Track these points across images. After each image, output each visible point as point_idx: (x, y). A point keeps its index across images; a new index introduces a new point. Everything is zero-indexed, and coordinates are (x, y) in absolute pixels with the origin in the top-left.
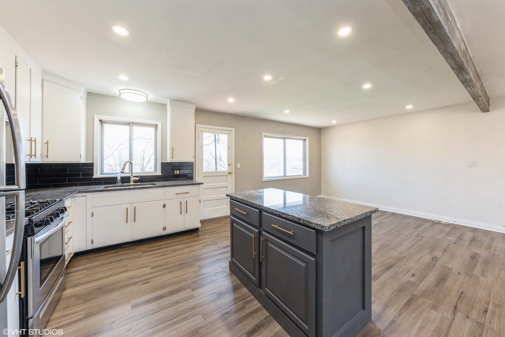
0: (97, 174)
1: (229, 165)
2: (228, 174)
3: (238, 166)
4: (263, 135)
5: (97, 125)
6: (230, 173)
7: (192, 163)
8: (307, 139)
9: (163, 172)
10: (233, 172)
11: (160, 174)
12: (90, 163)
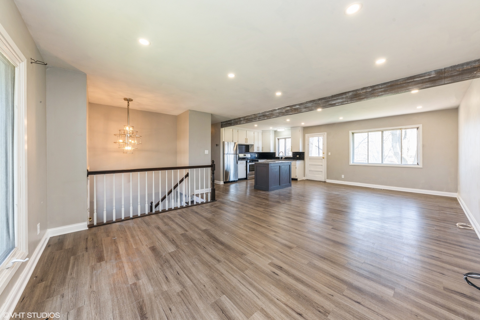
0: (277, 156)
1: (323, 153)
2: (322, 158)
3: (329, 154)
4: (350, 132)
5: (277, 140)
6: (324, 158)
7: (304, 152)
8: (420, 126)
9: (293, 156)
10: (326, 157)
11: (292, 157)
12: (274, 152)
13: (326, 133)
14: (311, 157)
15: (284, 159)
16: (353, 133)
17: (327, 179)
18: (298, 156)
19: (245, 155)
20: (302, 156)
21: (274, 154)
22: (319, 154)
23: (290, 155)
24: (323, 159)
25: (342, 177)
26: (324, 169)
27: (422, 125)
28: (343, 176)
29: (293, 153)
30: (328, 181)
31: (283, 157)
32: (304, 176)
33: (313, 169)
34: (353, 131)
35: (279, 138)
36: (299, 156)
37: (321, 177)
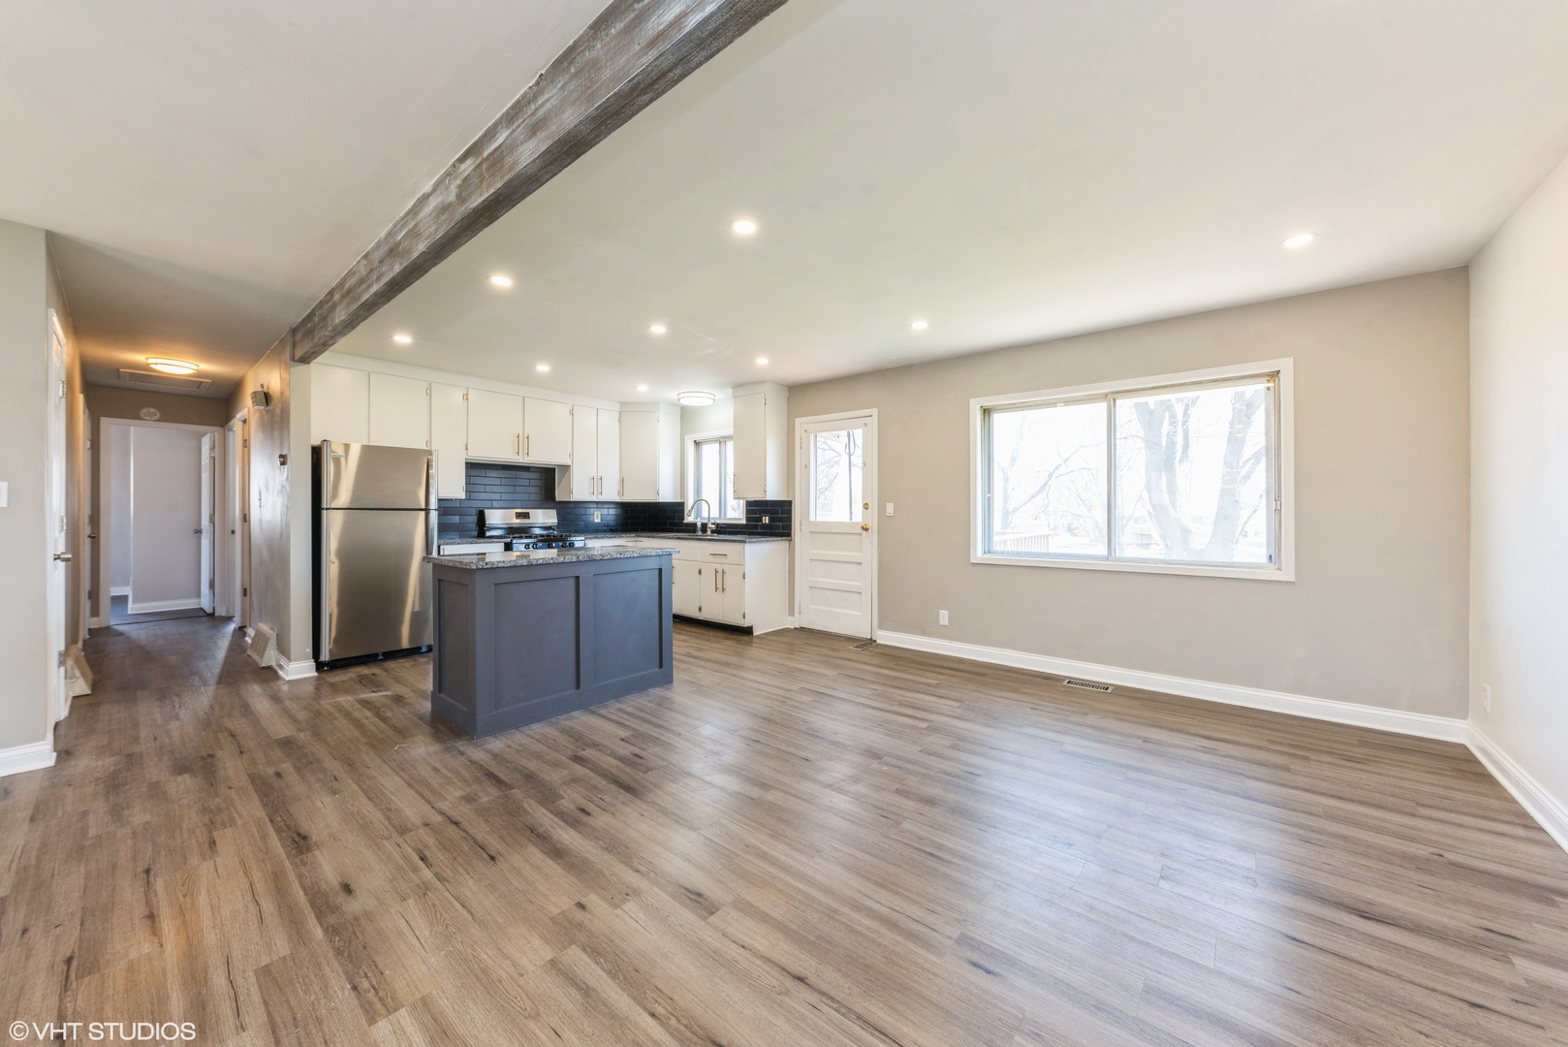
0: (689, 519)
1: (866, 507)
2: (862, 531)
3: (890, 509)
4: (975, 407)
5: (690, 448)
6: (867, 530)
7: (790, 502)
8: (1286, 366)
9: (748, 519)
10: (874, 525)
11: (744, 522)
12: (679, 501)
13: (875, 412)
14: (816, 524)
15: (713, 532)
16: (986, 412)
17: (881, 627)
18: (766, 520)
19: (526, 516)
20: (781, 520)
21: (677, 509)
22: (851, 513)
23: (736, 514)
24: (864, 532)
25: (941, 623)
26: (865, 579)
27: (1292, 359)
28: (944, 617)
29: (749, 504)
30: (886, 638)
31: (710, 525)
32: (792, 613)
33: (823, 581)
34: (988, 402)
35: (698, 437)
36: (771, 520)
37: (853, 618)
